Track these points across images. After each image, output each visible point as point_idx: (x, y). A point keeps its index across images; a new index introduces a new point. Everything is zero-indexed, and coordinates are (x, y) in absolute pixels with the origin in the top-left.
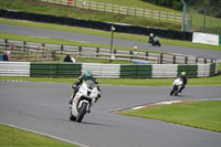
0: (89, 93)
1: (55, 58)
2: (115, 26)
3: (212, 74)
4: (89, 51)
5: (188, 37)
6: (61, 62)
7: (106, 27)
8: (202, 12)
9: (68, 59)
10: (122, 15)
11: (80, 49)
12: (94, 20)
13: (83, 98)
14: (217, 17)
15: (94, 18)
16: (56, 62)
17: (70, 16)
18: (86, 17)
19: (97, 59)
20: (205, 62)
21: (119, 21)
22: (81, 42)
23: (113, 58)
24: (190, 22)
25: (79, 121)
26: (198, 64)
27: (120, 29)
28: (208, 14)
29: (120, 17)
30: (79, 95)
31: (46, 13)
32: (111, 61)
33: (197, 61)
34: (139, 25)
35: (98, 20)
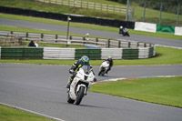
0: (86, 78)
1: (21, 43)
2: (71, 17)
3: (151, 56)
4: (49, 38)
5: (131, 25)
6: (27, 47)
7: (64, 18)
8: (142, 5)
9: (32, 44)
10: (76, 8)
11: (42, 36)
12: (54, 12)
13: (80, 82)
14: (155, 9)
15: (53, 10)
16: (22, 47)
17: (34, 9)
18: (47, 10)
19: (56, 44)
20: (145, 46)
21: (74, 12)
22: (43, 30)
23: (69, 43)
24: (133, 13)
25: (78, 104)
26: (139, 48)
27: (75, 19)
28: (147, 7)
29: (75, 9)
30: (76, 80)
31: (13, 7)
32: (67, 46)
33: (138, 45)
34: (91, 16)
35: (57, 12)
